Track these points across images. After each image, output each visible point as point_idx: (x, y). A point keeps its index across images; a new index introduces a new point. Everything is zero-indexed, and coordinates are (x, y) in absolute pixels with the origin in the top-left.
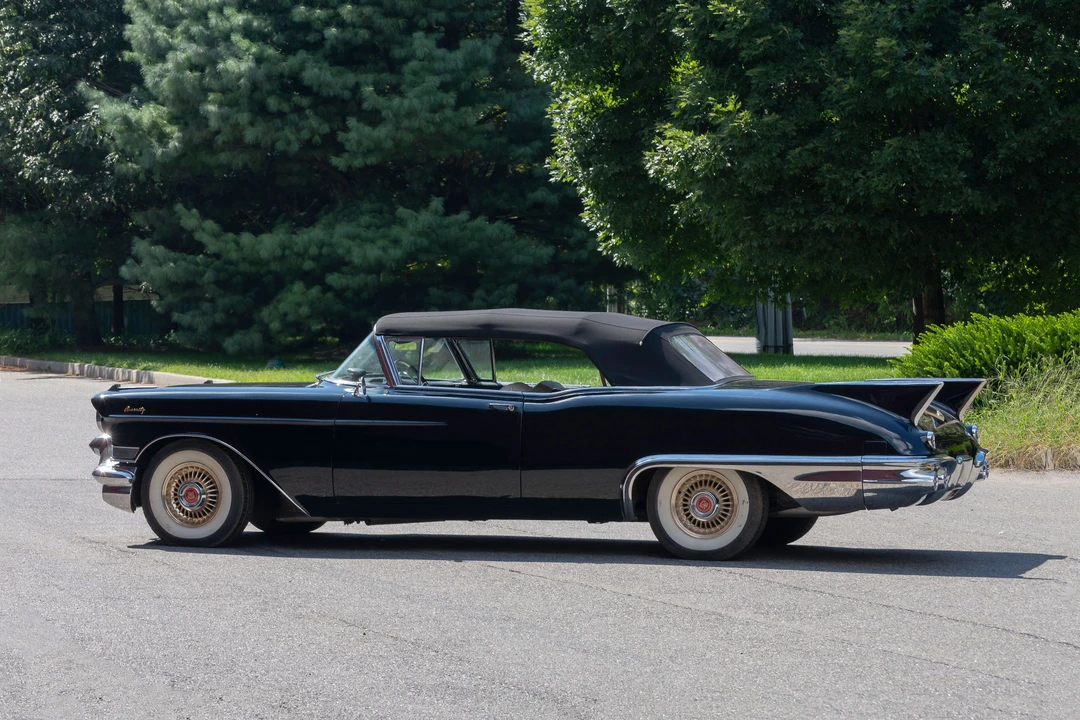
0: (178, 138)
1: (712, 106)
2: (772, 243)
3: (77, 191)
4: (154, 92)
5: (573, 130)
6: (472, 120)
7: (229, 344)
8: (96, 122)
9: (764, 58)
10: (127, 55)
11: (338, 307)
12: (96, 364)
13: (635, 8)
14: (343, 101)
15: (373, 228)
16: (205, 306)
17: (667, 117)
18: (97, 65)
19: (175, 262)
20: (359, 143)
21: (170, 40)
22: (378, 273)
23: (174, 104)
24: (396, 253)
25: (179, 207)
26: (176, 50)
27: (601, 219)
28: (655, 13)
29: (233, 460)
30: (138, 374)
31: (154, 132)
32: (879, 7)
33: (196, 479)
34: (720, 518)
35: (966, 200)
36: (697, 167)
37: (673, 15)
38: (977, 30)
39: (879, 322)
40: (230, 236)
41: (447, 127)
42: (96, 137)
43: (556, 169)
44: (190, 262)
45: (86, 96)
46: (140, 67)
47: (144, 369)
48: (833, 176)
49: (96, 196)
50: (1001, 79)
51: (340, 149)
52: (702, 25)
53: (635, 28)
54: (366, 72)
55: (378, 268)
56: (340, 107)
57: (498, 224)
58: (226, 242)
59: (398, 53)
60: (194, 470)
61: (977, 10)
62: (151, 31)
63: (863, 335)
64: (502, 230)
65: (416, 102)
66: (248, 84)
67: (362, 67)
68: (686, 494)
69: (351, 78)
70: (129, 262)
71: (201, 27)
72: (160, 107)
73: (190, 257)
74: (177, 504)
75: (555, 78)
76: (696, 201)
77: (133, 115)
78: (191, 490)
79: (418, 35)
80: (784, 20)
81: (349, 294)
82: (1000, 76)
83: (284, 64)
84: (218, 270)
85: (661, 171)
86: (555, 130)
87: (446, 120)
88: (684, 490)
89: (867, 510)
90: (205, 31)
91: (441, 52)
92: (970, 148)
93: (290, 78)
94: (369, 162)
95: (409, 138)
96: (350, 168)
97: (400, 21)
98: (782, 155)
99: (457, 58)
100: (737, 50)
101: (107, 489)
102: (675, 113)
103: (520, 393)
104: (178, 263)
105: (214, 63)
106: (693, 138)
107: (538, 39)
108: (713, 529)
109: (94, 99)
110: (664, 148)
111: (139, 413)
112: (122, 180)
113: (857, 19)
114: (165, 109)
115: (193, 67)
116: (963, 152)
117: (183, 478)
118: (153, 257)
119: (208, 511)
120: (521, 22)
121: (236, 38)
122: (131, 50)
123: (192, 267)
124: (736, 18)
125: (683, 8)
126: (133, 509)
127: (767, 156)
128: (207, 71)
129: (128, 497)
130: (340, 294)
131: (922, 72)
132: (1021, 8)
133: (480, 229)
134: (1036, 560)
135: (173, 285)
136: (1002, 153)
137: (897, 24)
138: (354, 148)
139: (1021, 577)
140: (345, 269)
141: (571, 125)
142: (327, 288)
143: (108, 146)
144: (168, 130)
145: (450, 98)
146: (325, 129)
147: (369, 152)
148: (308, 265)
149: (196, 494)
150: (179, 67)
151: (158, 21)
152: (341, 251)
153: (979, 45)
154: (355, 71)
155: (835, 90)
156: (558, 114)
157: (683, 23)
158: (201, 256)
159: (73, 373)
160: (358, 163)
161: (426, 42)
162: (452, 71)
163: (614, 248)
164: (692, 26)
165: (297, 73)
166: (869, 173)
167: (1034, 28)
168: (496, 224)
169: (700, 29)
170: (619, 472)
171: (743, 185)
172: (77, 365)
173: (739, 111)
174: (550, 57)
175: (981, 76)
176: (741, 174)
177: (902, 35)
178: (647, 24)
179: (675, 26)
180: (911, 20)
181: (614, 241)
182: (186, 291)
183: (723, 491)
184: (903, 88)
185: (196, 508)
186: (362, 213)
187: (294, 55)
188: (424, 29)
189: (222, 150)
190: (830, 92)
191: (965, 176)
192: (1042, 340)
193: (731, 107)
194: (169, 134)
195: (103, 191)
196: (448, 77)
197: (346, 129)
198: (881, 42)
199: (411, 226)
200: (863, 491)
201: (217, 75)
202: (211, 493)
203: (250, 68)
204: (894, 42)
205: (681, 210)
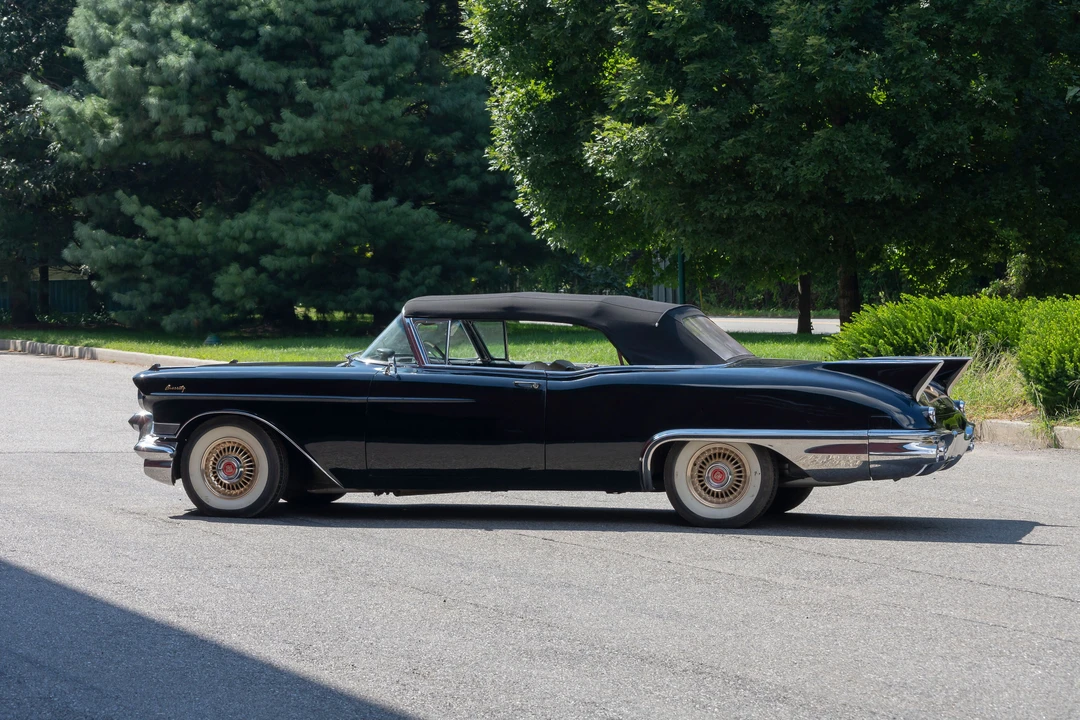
0: (119, 128)
1: (650, 100)
2: (704, 228)
3: (18, 178)
4: (97, 85)
5: (512, 122)
6: (397, 112)
7: (167, 322)
8: (39, 113)
9: (700, 55)
10: (69, 50)
11: (271, 287)
12: (38, 341)
13: (575, 8)
14: (276, 94)
15: (304, 214)
16: (144, 287)
17: (604, 110)
18: (37, 60)
19: (115, 246)
20: (292, 134)
21: (112, 37)
22: (309, 255)
23: (115, 98)
24: (326, 236)
25: (120, 193)
26: (119, 46)
27: (537, 205)
28: (594, 13)
29: (269, 434)
30: (80, 350)
31: (96, 122)
32: (809, 8)
33: (234, 454)
34: (733, 488)
35: (889, 188)
36: (636, 157)
37: (612, 15)
38: (900, 29)
39: (747, 299)
40: (169, 220)
41: (375, 119)
42: (39, 127)
43: (495, 158)
44: (130, 245)
45: (31, 90)
46: (82, 62)
47: (86, 345)
48: (764, 166)
49: (37, 184)
50: (922, 75)
51: (273, 139)
52: (641, 24)
53: (574, 26)
54: (298, 67)
55: (309, 250)
56: (271, 101)
57: (423, 210)
58: (165, 227)
59: (328, 49)
60: (231, 445)
61: (900, 10)
62: (94, 28)
63: (733, 312)
64: (427, 215)
65: (346, 95)
66: (188, 78)
67: (294, 62)
68: (701, 467)
69: (284, 73)
70: (71, 245)
71: (142, 25)
72: (102, 99)
73: (129, 241)
74: (216, 477)
75: (495, 73)
76: (634, 188)
77: (76, 106)
78: (229, 464)
79: (349, 32)
80: (718, 19)
81: (282, 275)
82: (921, 72)
83: (221, 59)
84: (156, 253)
85: (599, 161)
86: (493, 121)
87: (374, 112)
88: (699, 463)
89: (872, 481)
90: (145, 28)
91: (370, 48)
92: (891, 139)
93: (225, 72)
94: (301, 151)
95: (339, 129)
96: (283, 157)
97: (331, 19)
98: (716, 146)
99: (384, 54)
100: (675, 47)
101: (148, 463)
102: (613, 107)
103: (543, 371)
104: (119, 246)
105: (155, 58)
106: (631, 130)
107: (479, 36)
108: (726, 499)
109: (38, 92)
110: (602, 139)
111: (180, 391)
112: (65, 167)
113: (788, 18)
114: (106, 101)
115: (134, 62)
116: (886, 142)
117: (221, 454)
118: (95, 240)
119: (245, 484)
120: (462, 21)
121: (176, 34)
122: (72, 45)
123: (131, 249)
124: (674, 17)
125: (622, 7)
126: (174, 482)
127: (702, 146)
128: (148, 66)
129: (168, 471)
130: (273, 275)
131: (849, 68)
132: (937, 8)
133: (405, 214)
134: (1026, 527)
135: (112, 267)
136: (922, 144)
137: (827, 24)
138: (288, 138)
139: (1020, 543)
140: (278, 252)
141: (509, 117)
142: (261, 270)
143: (50, 136)
144: (109, 121)
145: (378, 92)
146: (259, 120)
147: (301, 142)
148: (243, 248)
149: (234, 468)
150: (121, 62)
151: (100, 18)
152: (274, 235)
153: (902, 43)
154: (287, 66)
155: (767, 85)
156: (497, 106)
157: (622, 22)
158: (139, 239)
159: (15, 349)
160: (291, 152)
161: (356, 39)
162: (380, 66)
163: (549, 233)
164: (631, 25)
165: (233, 68)
166: (798, 163)
167: (953, 27)
168: (420, 210)
169: (638, 28)
170: (638, 445)
171: (679, 175)
172: (18, 342)
173: (677, 104)
174: (491, 52)
175: (904, 72)
176: (677, 163)
177: (831, 34)
178: (585, 22)
179: (614, 25)
180: (838, 19)
181: (547, 225)
182: (126, 272)
183: (736, 463)
184: (831, 83)
185: (235, 480)
186: (294, 199)
187: (231, 50)
188: (353, 27)
189: (160, 141)
190: (762, 87)
191: (888, 165)
192: (970, 319)
193: (668, 101)
194: (110, 125)
195: (44, 179)
196: (376, 72)
197: (280, 120)
198: (812, 40)
199: (341, 211)
200: (869, 463)
201: (158, 70)
202: (248, 466)
203: (190, 63)
204: (823, 40)
205: (618, 197)
